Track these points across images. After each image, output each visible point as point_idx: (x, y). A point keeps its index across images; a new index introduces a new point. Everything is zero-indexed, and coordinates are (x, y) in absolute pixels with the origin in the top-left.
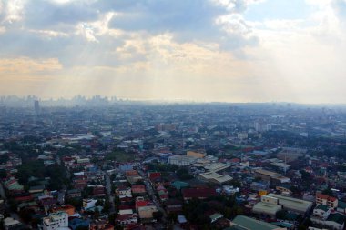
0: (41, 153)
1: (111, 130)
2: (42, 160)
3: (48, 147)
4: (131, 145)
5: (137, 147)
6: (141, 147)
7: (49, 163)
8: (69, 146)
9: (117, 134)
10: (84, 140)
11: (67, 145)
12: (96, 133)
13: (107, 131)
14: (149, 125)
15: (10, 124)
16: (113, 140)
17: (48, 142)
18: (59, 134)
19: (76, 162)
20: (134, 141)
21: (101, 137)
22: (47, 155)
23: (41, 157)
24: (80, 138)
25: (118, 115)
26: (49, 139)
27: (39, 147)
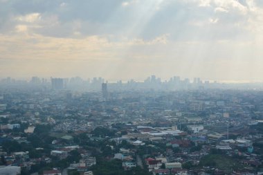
0: (117, 151)
1: (202, 123)
2: (119, 162)
3: (125, 144)
4: (235, 146)
5: (244, 149)
6: (251, 150)
7: (128, 165)
8: (151, 143)
9: (211, 129)
10: (169, 136)
11: (148, 142)
12: (182, 127)
13: (198, 124)
14: (254, 118)
15: (76, 112)
16: (207, 138)
17: (124, 137)
18: (135, 126)
19: (163, 167)
20: (239, 141)
21: (190, 132)
22: (126, 154)
23: (118, 156)
24: (164, 133)
25: (207, 103)
26: (125, 133)
27: (113, 143)
